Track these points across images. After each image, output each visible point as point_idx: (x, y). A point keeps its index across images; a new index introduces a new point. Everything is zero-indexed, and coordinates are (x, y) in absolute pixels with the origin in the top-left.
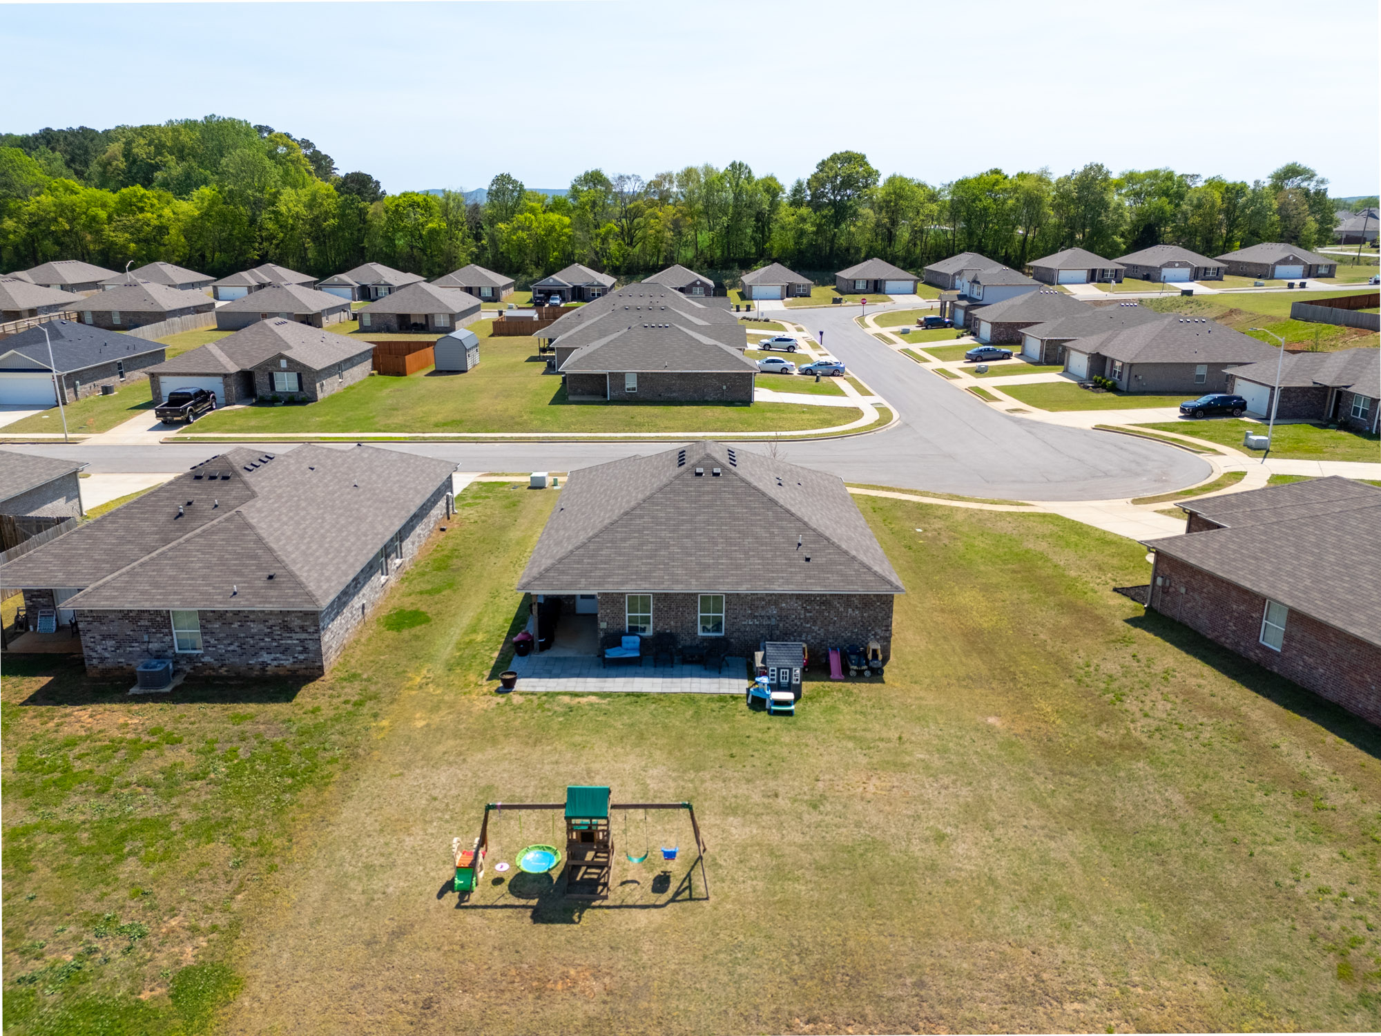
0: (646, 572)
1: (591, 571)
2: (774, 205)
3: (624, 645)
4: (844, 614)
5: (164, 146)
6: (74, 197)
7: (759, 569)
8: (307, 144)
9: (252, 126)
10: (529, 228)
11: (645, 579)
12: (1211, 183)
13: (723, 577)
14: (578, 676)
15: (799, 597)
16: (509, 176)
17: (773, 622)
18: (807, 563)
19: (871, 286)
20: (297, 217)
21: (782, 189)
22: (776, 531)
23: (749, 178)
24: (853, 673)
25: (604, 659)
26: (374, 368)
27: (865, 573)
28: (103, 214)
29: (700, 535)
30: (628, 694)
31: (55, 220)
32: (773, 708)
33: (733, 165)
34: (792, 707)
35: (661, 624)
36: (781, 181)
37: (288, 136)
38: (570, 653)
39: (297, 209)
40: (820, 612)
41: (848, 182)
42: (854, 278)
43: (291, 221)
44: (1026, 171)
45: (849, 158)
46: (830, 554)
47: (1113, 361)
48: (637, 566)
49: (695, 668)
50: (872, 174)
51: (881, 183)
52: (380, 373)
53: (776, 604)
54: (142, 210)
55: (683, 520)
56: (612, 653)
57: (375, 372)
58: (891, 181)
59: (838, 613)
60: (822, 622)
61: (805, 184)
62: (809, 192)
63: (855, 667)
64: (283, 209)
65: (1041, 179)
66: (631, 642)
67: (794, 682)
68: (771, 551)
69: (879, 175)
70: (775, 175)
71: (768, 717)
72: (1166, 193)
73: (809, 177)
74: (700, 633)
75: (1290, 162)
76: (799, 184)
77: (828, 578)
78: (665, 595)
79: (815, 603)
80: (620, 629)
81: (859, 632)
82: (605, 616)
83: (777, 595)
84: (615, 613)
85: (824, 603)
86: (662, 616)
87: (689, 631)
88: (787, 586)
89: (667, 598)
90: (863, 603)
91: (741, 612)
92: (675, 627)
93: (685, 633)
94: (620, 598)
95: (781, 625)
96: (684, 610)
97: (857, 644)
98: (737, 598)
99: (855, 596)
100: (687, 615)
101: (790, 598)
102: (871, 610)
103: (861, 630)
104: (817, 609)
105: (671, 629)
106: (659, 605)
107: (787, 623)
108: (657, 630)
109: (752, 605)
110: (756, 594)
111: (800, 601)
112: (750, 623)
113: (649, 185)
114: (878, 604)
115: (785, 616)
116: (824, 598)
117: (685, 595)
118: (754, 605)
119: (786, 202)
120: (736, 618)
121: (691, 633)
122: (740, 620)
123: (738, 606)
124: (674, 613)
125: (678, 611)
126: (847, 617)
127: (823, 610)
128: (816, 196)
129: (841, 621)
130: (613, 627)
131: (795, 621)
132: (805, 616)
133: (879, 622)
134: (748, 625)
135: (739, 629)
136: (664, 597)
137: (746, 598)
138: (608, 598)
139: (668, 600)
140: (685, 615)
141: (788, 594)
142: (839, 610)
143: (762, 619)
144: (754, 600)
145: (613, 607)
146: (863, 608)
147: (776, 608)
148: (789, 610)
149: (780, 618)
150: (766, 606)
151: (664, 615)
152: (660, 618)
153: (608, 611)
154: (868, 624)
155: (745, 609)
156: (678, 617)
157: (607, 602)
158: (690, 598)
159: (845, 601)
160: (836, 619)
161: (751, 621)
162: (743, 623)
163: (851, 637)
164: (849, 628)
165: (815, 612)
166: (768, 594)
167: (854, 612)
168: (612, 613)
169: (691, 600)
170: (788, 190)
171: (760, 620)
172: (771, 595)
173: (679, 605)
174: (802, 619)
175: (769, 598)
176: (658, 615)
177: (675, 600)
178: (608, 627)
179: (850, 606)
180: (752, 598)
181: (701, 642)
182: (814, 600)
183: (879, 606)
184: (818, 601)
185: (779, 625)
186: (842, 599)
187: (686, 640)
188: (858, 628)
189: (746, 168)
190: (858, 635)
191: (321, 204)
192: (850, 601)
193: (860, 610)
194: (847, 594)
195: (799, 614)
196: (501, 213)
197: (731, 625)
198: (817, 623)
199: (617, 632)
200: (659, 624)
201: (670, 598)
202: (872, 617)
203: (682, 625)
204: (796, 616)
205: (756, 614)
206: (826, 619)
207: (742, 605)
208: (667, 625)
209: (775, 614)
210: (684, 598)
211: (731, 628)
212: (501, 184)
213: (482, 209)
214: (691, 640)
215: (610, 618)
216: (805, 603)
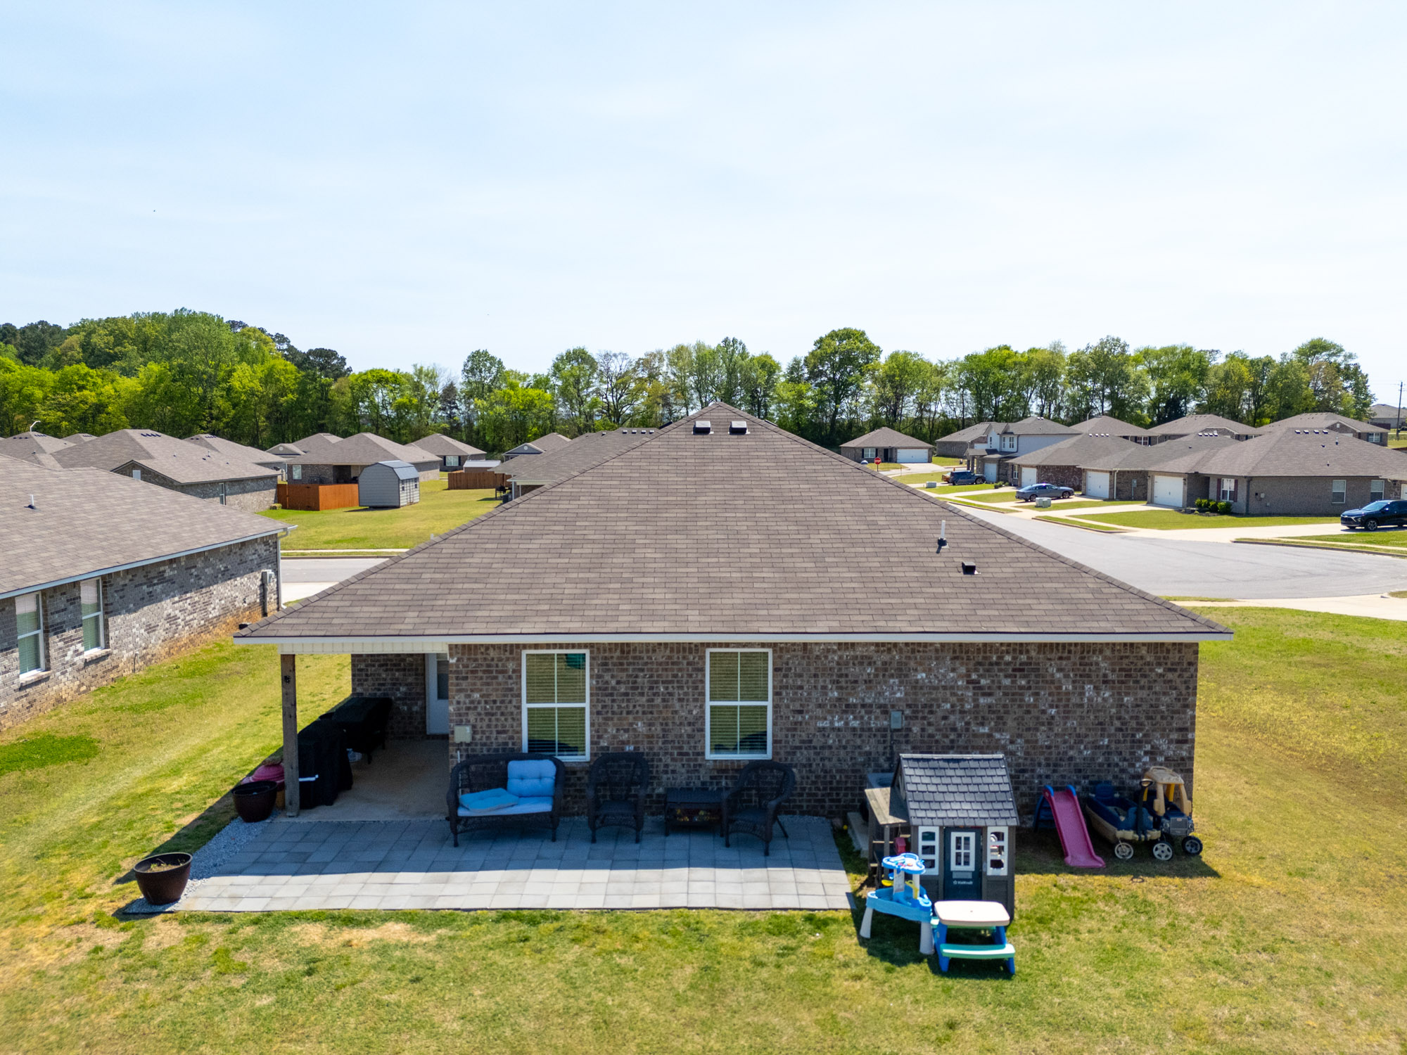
0: (574, 597)
2: (770, 384)
3: (513, 783)
4: (1075, 700)
5: (125, 336)
6: (8, 375)
7: (854, 590)
8: (281, 339)
9: (225, 321)
10: (507, 403)
11: (571, 611)
12: (1231, 357)
13: (767, 606)
14: (377, 867)
16: (486, 353)
17: (897, 721)
18: (968, 578)
20: (252, 393)
21: (778, 367)
22: (881, 520)
23: (744, 355)
24: (1123, 851)
25: (457, 821)
26: (279, 498)
27: (1116, 596)
28: (39, 394)
29: (707, 528)
30: (505, 916)
32: (950, 951)
33: (726, 341)
34: (1008, 949)
35: (612, 730)
36: (776, 358)
37: (262, 331)
38: (379, 813)
39: (251, 385)
40: (1014, 695)
41: (848, 359)
42: (862, 446)
43: (243, 397)
44: (1037, 347)
45: (847, 335)
46: (1018, 560)
47: (1219, 480)
48: (554, 585)
49: (699, 843)
50: (872, 351)
51: (883, 359)
52: (284, 507)
53: (902, 672)
54: (81, 388)
56: (477, 805)
57: (277, 505)
58: (894, 357)
60: (1020, 720)
61: (802, 362)
62: (806, 370)
63: (1130, 835)
64: (236, 384)
65: (1055, 352)
66: (533, 776)
67: (991, 871)
68: (876, 554)
69: (881, 351)
70: (770, 353)
71: (935, 982)
72: (1186, 367)
73: (807, 355)
74: (710, 756)
76: (797, 362)
78: (622, 652)
79: (1000, 670)
80: (506, 744)
81: (1113, 746)
82: (468, 708)
83: (905, 649)
84: (495, 702)
85: (1022, 670)
86: (616, 708)
87: (681, 748)
88: (930, 624)
89: (627, 658)
90: (1121, 670)
91: (814, 695)
92: (648, 736)
93: (672, 754)
94: (508, 659)
95: (915, 729)
96: (671, 690)
97: (1110, 778)
98: (803, 658)
99: (1101, 651)
100: (677, 706)
101: (937, 659)
102: (1142, 688)
103: (1119, 742)
104: (1006, 687)
105: (637, 742)
106: (607, 677)
107: (930, 724)
108: (603, 748)
109: (841, 676)
110: (853, 644)
111: (962, 664)
112: (837, 724)
113: (638, 363)
114: (1160, 671)
115: (925, 706)
116: (1024, 658)
117: (672, 650)
118: (847, 676)
119: (783, 380)
120: (800, 712)
121: (687, 754)
122: (811, 718)
123: (805, 678)
124: (644, 699)
125: (654, 694)
126: (1081, 706)
127: (1021, 688)
128: (814, 375)
129: (1067, 718)
130: (488, 738)
131: (952, 718)
132: (977, 706)
133: (1162, 718)
134: (833, 729)
135: (810, 741)
136: (618, 658)
137: (826, 657)
138: (476, 660)
139: (629, 664)
140: (673, 706)
141: (931, 644)
142: (1060, 688)
143: (867, 712)
144: (847, 663)
145: (488, 684)
146: (1122, 682)
147: (901, 683)
148: (936, 688)
149: (914, 712)
150: (876, 676)
151: (619, 707)
152: (610, 715)
153: (476, 696)
154: (1133, 724)
155: (824, 687)
156: (655, 710)
157: (472, 672)
158: (684, 658)
159: (1075, 664)
160: (1053, 711)
161: (840, 719)
162: (820, 724)
163: (1093, 759)
164: (1086, 736)
165: (1000, 694)
166: (883, 644)
167: (1098, 694)
168: (486, 702)
169: (688, 664)
170: (785, 368)
171: (862, 718)
172: (889, 650)
173: (658, 676)
174: (969, 712)
175: (885, 657)
176: (604, 707)
177: (646, 664)
178: (473, 738)
179: (1089, 676)
180: (841, 657)
181: (712, 778)
182: (997, 664)
183: (1161, 675)
184: (1008, 664)
185: (910, 730)
186: (1068, 658)
187: (673, 772)
188: (1109, 736)
189: (740, 344)
190: (1109, 753)
191: (278, 380)
192: (1086, 664)
193: (1113, 688)
194: (1083, 644)
195: (962, 700)
196: (477, 390)
197: (788, 730)
198: (1005, 724)
199: (497, 750)
200: (606, 731)
201: (635, 658)
202: (1145, 707)
203: (664, 730)
204: (952, 706)
205: (852, 700)
206: (1028, 712)
207: (816, 676)
208: (626, 731)
209: (900, 699)
210: (670, 658)
211: (790, 739)
212: (478, 361)
213: (459, 387)
214: (688, 772)
215: (479, 714)
216: (976, 670)
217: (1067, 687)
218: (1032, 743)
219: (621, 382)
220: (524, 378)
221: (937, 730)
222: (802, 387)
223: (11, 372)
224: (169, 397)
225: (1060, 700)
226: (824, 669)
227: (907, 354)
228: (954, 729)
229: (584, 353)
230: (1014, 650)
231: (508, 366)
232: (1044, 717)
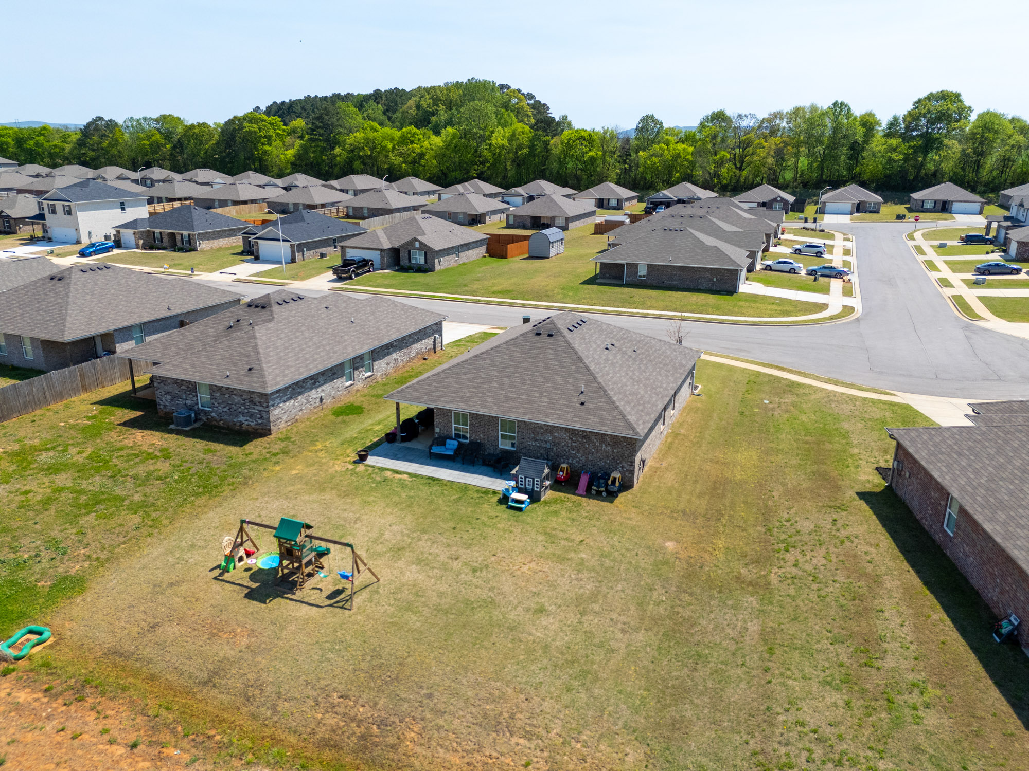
0: (468, 397)
1: (434, 392)
2: (869, 137)
3: (447, 445)
5: (439, 99)
6: (375, 134)
7: (544, 406)
8: (530, 96)
9: (497, 85)
10: (661, 155)
11: (465, 402)
13: (517, 408)
14: (410, 461)
15: (567, 430)
16: (652, 117)
17: (548, 446)
18: (582, 407)
19: (939, 206)
20: (503, 147)
21: (878, 123)
22: (570, 380)
23: (849, 114)
24: (593, 492)
25: (431, 453)
26: (488, 251)
27: (619, 419)
28: (390, 146)
29: (517, 377)
30: (429, 478)
31: (363, 148)
32: (511, 504)
33: (835, 104)
34: (523, 506)
36: (878, 116)
37: (519, 91)
39: (502, 142)
40: (582, 444)
41: (942, 117)
42: (923, 198)
43: (498, 150)
45: (944, 96)
46: (600, 402)
48: (465, 392)
49: (488, 469)
50: (964, 112)
51: (973, 117)
52: (490, 256)
53: (551, 432)
54: (412, 142)
55: (511, 365)
57: (486, 255)
58: (981, 116)
59: (595, 447)
60: (584, 451)
61: (901, 119)
62: (903, 126)
63: (596, 488)
64: (494, 142)
66: (452, 444)
67: (535, 489)
69: (971, 111)
70: (874, 112)
73: (905, 113)
74: (500, 446)
76: (896, 119)
77: (590, 419)
78: (478, 416)
80: (448, 435)
82: (439, 424)
83: (552, 427)
84: (446, 423)
85: (585, 438)
87: (493, 443)
88: (558, 421)
90: (613, 442)
91: (527, 435)
92: (483, 439)
93: (490, 444)
94: (449, 413)
95: (555, 449)
96: (490, 428)
98: (525, 425)
99: (608, 436)
101: (561, 431)
102: (620, 448)
103: (612, 462)
104: (580, 441)
106: (474, 422)
107: (559, 448)
108: (472, 440)
110: (537, 423)
111: (568, 434)
113: (763, 121)
114: (625, 445)
115: (557, 443)
116: (585, 435)
118: (536, 432)
119: (880, 134)
120: (524, 439)
122: (527, 441)
123: (525, 430)
124: (483, 429)
126: (602, 450)
127: (584, 442)
128: (910, 129)
129: (598, 453)
130: (444, 432)
131: (565, 447)
132: (572, 445)
133: (626, 458)
134: (532, 445)
135: (526, 447)
137: (530, 426)
138: (442, 412)
140: (491, 432)
141: (558, 427)
143: (541, 442)
144: (536, 428)
145: (444, 418)
146: (614, 446)
147: (551, 436)
148: (560, 438)
149: (554, 444)
150: (544, 433)
151: (477, 430)
152: (474, 431)
153: (442, 421)
154: (617, 458)
155: (530, 433)
156: (485, 432)
157: (441, 415)
158: (493, 420)
159: (600, 439)
160: (594, 450)
161: (534, 443)
162: (529, 443)
163: (605, 466)
164: (603, 459)
165: (578, 443)
166: (545, 424)
167: (607, 448)
168: (444, 423)
170: (884, 124)
172: (547, 426)
173: (486, 424)
174: (570, 447)
176: (472, 429)
177: (483, 420)
178: (441, 432)
179: (604, 443)
180: (534, 426)
181: (500, 453)
182: (578, 435)
184: (581, 435)
185: (553, 449)
186: (598, 437)
187: (491, 449)
188: (610, 460)
189: (846, 106)
190: (610, 465)
191: (518, 139)
192: (603, 439)
193: (611, 447)
194: (601, 433)
195: (567, 443)
196: (644, 144)
197: (521, 443)
198: (580, 452)
199: (445, 436)
200: (473, 435)
201: (480, 418)
202: (620, 454)
203: (488, 438)
205: (537, 438)
206: (586, 449)
207: (527, 430)
208: (478, 436)
209: (550, 440)
210: (490, 419)
211: (520, 446)
212: (646, 123)
213: (632, 141)
214: (494, 450)
215: (443, 426)
216: (572, 436)
217: (598, 444)
218: (587, 458)
220: (677, 134)
221: (561, 450)
223: (377, 131)
224: (456, 149)
226: (530, 429)
228: (565, 451)
229: (724, 115)
230: (582, 432)
231: (666, 125)
232: (591, 452)
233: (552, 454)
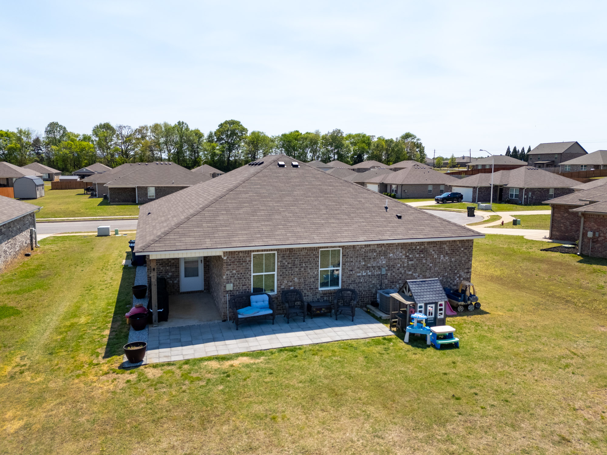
0: (268, 231)
2: (200, 143)
3: (253, 304)
7: (365, 226)
10: (70, 148)
11: (269, 237)
12: (379, 138)
13: (339, 232)
14: (214, 340)
16: (57, 124)
17: (383, 272)
18: (400, 220)
21: (203, 135)
23: (187, 129)
24: (461, 309)
25: (238, 320)
30: (281, 350)
33: (179, 123)
34: (456, 339)
35: (286, 282)
36: (202, 131)
38: (192, 322)
40: (420, 260)
41: (234, 133)
44: (309, 132)
45: (233, 122)
46: (413, 213)
47: (391, 185)
50: (244, 130)
51: (248, 134)
53: (385, 254)
55: (283, 194)
56: (244, 313)
58: (253, 133)
60: (421, 269)
61: (213, 134)
62: (215, 137)
63: (463, 303)
65: (317, 134)
66: (260, 301)
67: (439, 317)
68: (367, 213)
69: (248, 131)
70: (199, 129)
71: (439, 352)
72: (364, 142)
73: (215, 130)
74: (320, 289)
75: (407, 132)
76: (211, 133)
77: (423, 229)
78: (290, 252)
79: (416, 252)
80: (246, 290)
81: (448, 275)
82: (231, 277)
83: (386, 246)
84: (241, 273)
85: (422, 251)
86: (287, 273)
87: (311, 287)
88: (396, 236)
89: (291, 254)
90: (451, 250)
91: (356, 264)
92: (299, 283)
93: (307, 289)
94: (247, 257)
95: (389, 274)
96: (307, 265)
97: (447, 286)
98: (353, 251)
99: (446, 244)
100: (309, 271)
101: (396, 249)
102: (457, 255)
103: (450, 274)
104: (417, 257)
105: (295, 286)
106: (284, 262)
107: (393, 272)
108: (282, 289)
109: (365, 257)
110: (370, 245)
111: (404, 250)
112: (364, 274)
113: (136, 131)
114: (462, 249)
115: (392, 266)
116: (423, 247)
117: (308, 250)
118: (367, 256)
119: (205, 141)
120: (352, 270)
121: (313, 289)
122: (355, 272)
123: (353, 258)
124: (298, 269)
125: (301, 267)
126: (439, 262)
127: (422, 257)
128: (219, 139)
129: (435, 267)
130: (239, 288)
131: (400, 269)
132: (408, 265)
133: (463, 265)
134: (362, 276)
135: (355, 281)
136: (288, 254)
137: (361, 250)
138: (234, 257)
139: (292, 256)
140: (308, 271)
141: (395, 244)
142: (433, 257)
143: (373, 269)
144: (367, 252)
145: (239, 267)
146: (451, 254)
147: (385, 258)
148: (396, 259)
149: (389, 268)
150: (377, 256)
151: (288, 272)
152: (285, 276)
153: (234, 271)
154: (454, 268)
155: (360, 261)
156: (301, 273)
157: (233, 262)
158: (312, 253)
159: (438, 248)
160: (431, 265)
161: (365, 272)
162: (358, 275)
163: (442, 280)
164: (441, 273)
165: (415, 260)
166: (379, 244)
167: (445, 258)
168: (238, 274)
169: (314, 255)
170: (206, 135)
171: (372, 271)
172: (381, 246)
173: (303, 260)
174: (406, 267)
175: (380, 249)
176: (283, 273)
177: (299, 256)
178: (233, 289)
179: (442, 252)
180: (365, 250)
181: (321, 297)
182: (415, 249)
183: (463, 251)
184: (418, 249)
185: (387, 274)
186: (436, 246)
187: (308, 296)
188: (447, 272)
189: (186, 124)
190: (447, 278)
192: (441, 248)
193: (449, 256)
194: (441, 241)
195: (403, 263)
196: (53, 141)
197: (347, 277)
198: (417, 270)
199: (242, 292)
200: (283, 282)
201: (294, 254)
202: (458, 262)
203: (304, 280)
204: (401, 265)
205: (369, 265)
206: (424, 266)
207: (357, 257)
208: (291, 282)
209: (384, 264)
210: (307, 253)
211: (348, 281)
212: (53, 127)
213: (41, 139)
214: (313, 295)
215: (235, 279)
216: (408, 252)
217: (436, 256)
219: (128, 140)
220: (77, 136)
221: (396, 274)
222: (214, 144)
225: (433, 261)
226: (360, 255)
227: (259, 132)
228: (401, 273)
229: (109, 125)
230: (420, 244)
231: (69, 130)
232: (428, 267)
233: (386, 281)
